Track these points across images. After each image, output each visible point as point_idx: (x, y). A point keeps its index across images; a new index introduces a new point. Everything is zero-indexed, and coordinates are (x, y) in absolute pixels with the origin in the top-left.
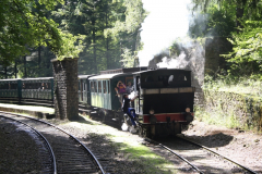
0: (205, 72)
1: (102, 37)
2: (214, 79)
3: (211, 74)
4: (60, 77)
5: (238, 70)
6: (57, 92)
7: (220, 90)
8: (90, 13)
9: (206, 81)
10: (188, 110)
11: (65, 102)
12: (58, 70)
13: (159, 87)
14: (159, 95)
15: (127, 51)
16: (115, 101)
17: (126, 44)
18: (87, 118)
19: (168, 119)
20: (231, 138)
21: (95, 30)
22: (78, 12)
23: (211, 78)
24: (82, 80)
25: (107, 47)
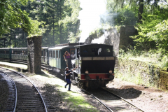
0: (120, 47)
1: (58, 26)
2: (125, 52)
3: (123, 49)
4: (31, 48)
5: (140, 47)
6: (29, 56)
7: (130, 59)
8: (51, 12)
9: (120, 53)
10: (110, 72)
11: (33, 63)
12: (30, 43)
13: (92, 56)
14: (92, 61)
15: (72, 34)
16: (63, 63)
17: (71, 30)
18: (46, 72)
19: (97, 77)
20: (141, 93)
21: (54, 22)
22: (45, 11)
23: (123, 51)
24: (44, 50)
25: (60, 32)
